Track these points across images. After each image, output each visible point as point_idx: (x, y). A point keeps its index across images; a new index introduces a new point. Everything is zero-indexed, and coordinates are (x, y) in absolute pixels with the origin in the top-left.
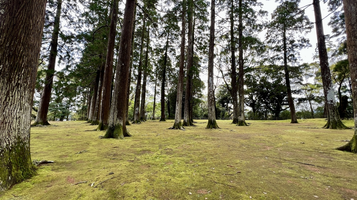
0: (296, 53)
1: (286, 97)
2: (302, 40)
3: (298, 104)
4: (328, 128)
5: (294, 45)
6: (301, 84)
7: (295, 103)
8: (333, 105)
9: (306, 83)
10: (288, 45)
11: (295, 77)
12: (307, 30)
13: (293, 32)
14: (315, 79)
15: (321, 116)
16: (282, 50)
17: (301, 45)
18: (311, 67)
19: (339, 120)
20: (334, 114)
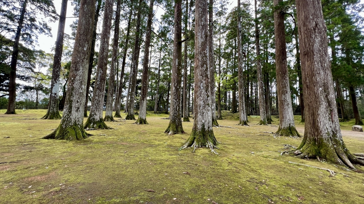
0: (34, 35)
1: (7, 81)
2: (44, 25)
3: (23, 92)
4: (46, 119)
5: (34, 25)
6: (33, 71)
7: (20, 90)
8: (56, 97)
9: (38, 71)
10: (27, 20)
11: (26, 61)
12: (52, 18)
13: (36, 9)
14: (48, 70)
15: (45, 107)
16: (16, 21)
17: (41, 29)
18: (47, 57)
19: (57, 111)
20: (54, 106)
